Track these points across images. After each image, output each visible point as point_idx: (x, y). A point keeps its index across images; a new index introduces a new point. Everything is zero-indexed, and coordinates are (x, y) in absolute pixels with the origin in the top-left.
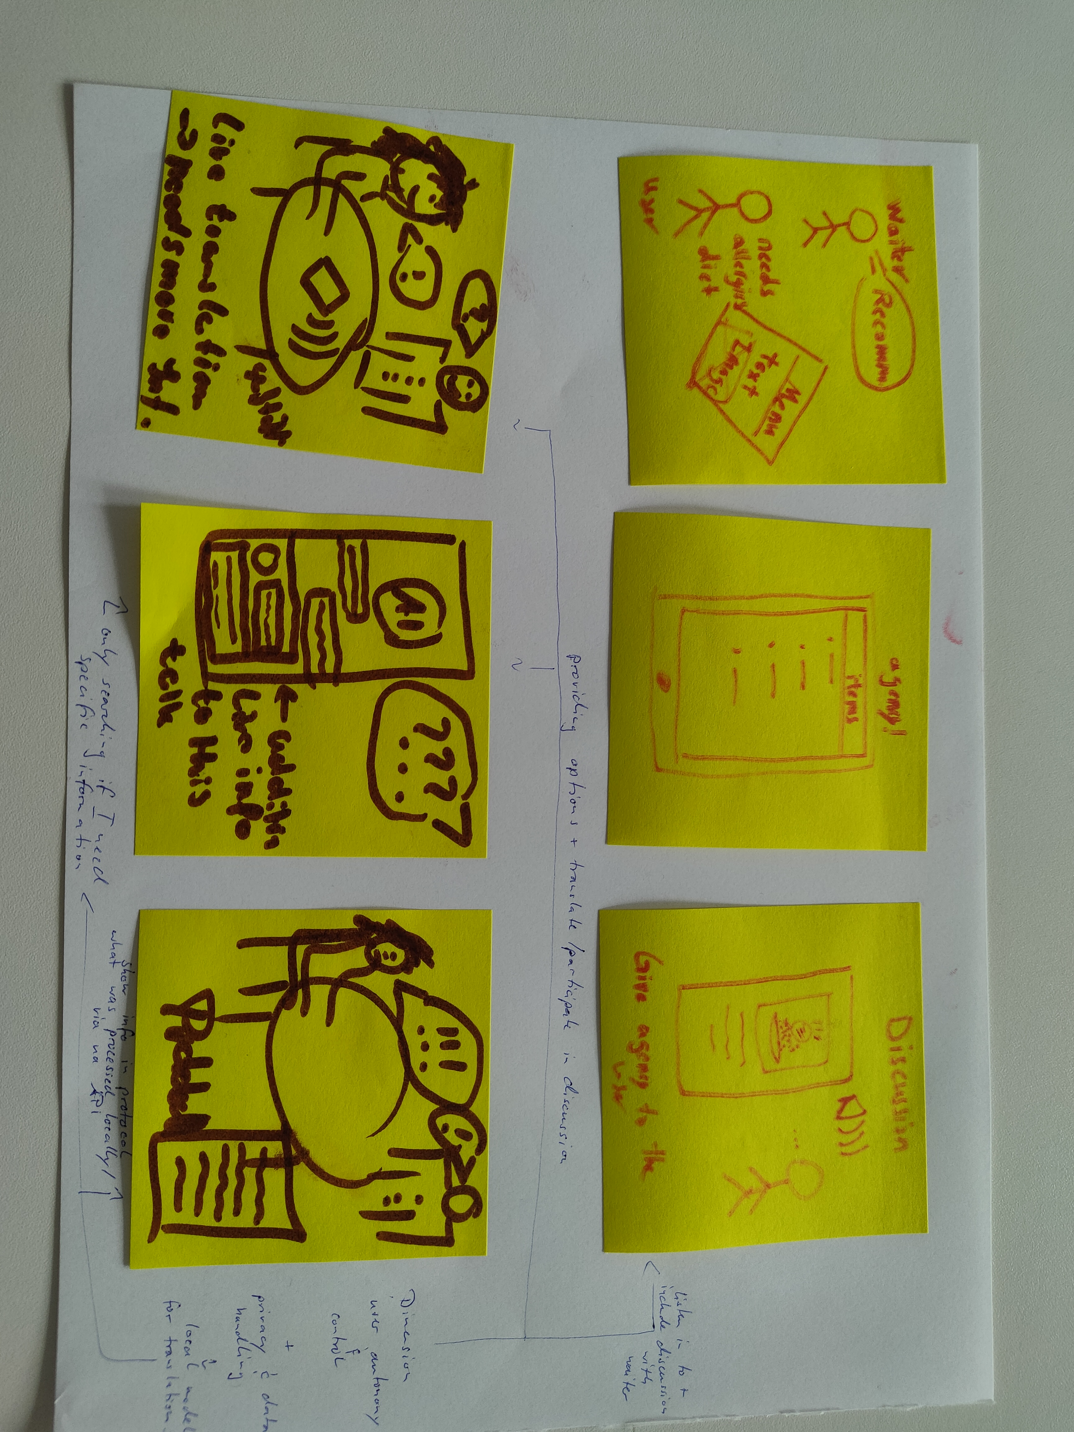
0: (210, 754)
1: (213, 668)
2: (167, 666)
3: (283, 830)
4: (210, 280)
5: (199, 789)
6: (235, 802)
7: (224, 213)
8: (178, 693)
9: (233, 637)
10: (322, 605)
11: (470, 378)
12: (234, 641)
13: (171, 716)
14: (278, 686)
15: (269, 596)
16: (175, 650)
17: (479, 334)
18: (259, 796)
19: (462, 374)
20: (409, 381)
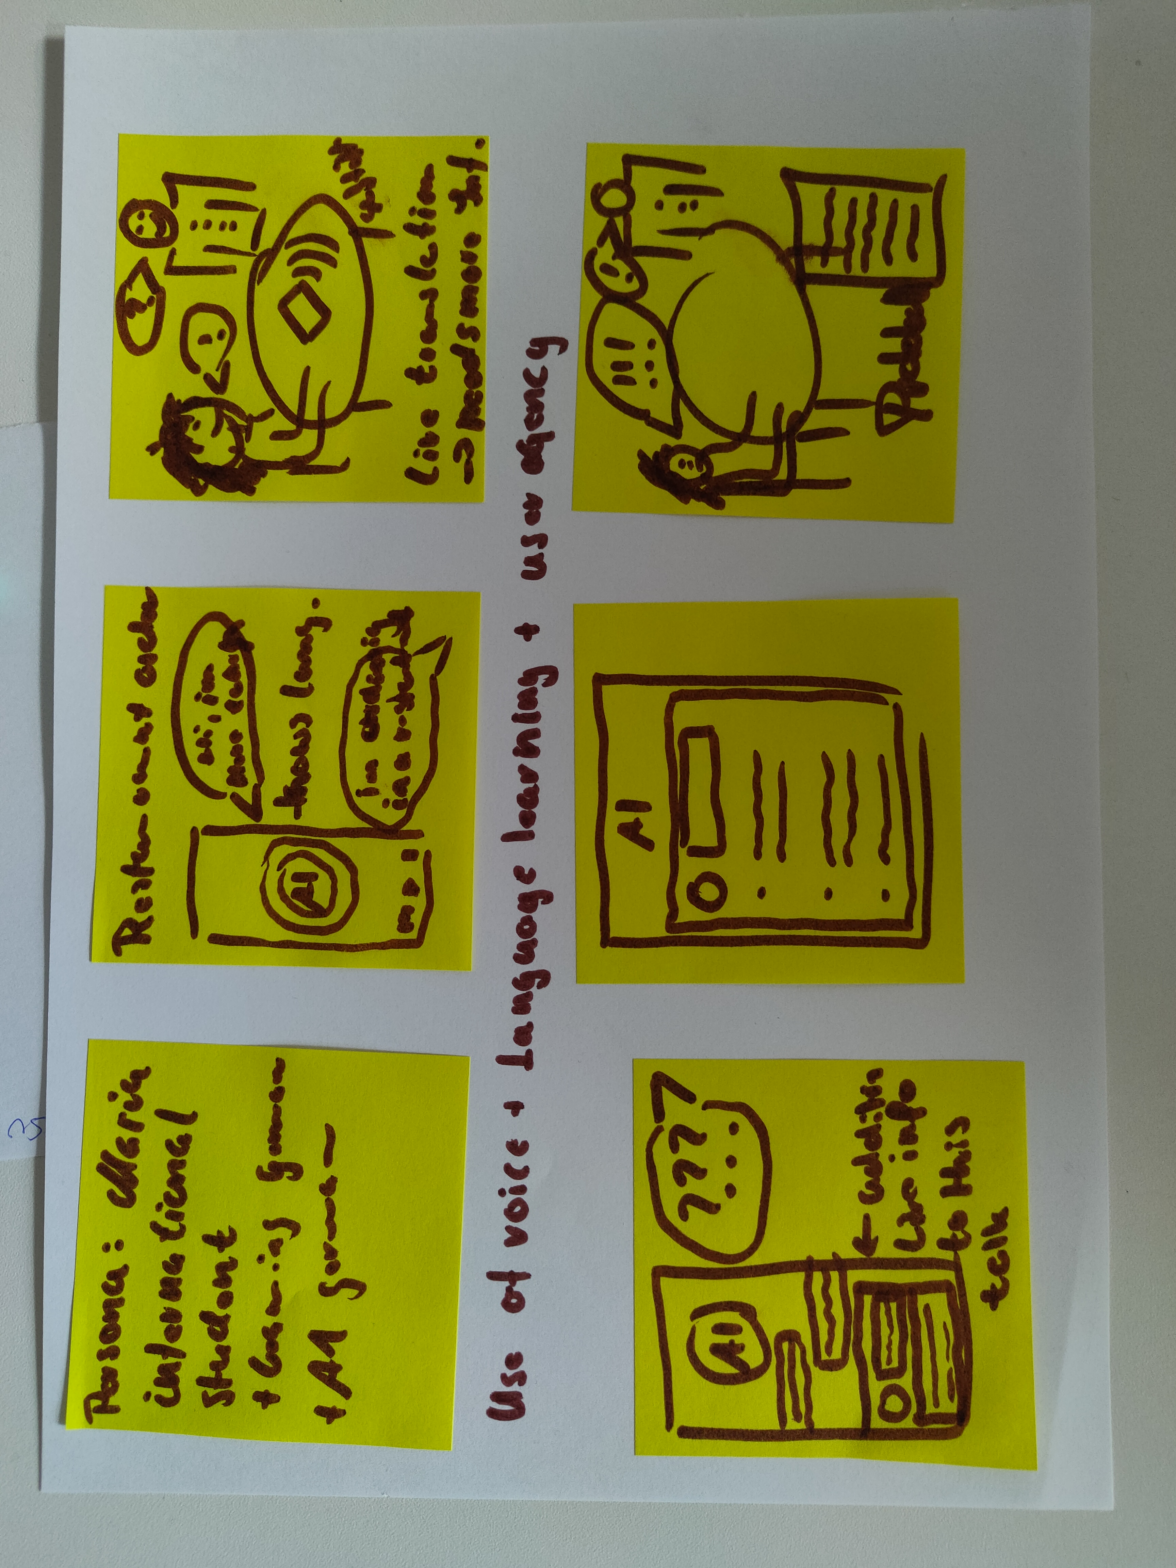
0: (949, 1177)
1: (949, 1275)
2: (1001, 1278)
3: (863, 1090)
4: (427, 302)
5: (958, 1136)
6: (918, 1123)
7: (418, 376)
8: (987, 1247)
9: (929, 1313)
10: (829, 1351)
11: (140, 236)
12: (927, 1308)
13: (993, 1220)
14: (875, 1255)
15: (889, 1361)
16: (993, 1297)
17: (135, 285)
18: (891, 1129)
19: (150, 239)
20: (208, 225)
